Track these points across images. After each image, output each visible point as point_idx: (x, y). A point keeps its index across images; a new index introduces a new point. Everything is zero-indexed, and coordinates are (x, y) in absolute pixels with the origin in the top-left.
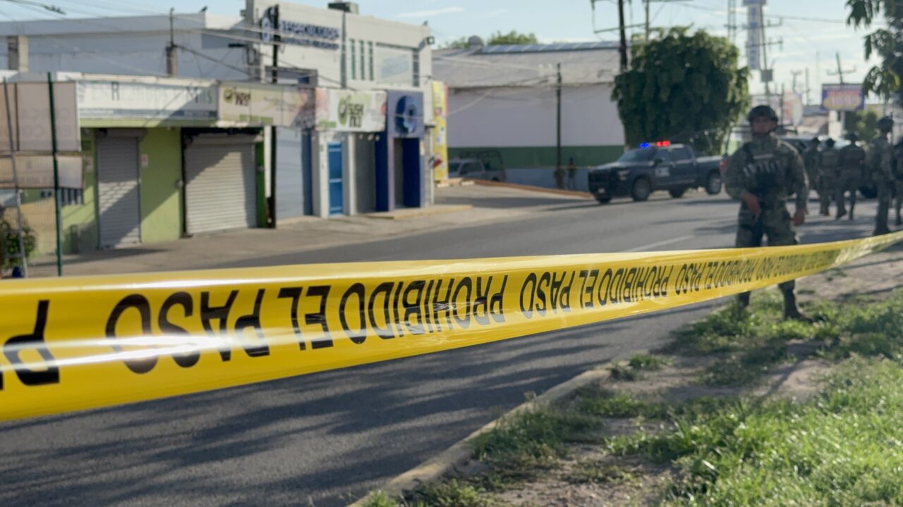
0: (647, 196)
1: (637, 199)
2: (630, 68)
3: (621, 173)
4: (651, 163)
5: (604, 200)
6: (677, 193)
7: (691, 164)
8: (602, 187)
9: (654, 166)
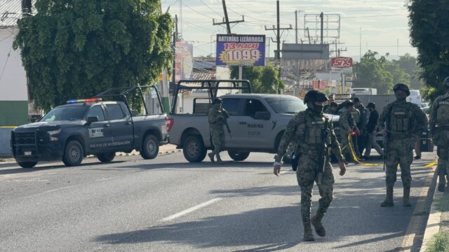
0: (81, 160)
1: (68, 164)
2: (35, 12)
3: (51, 133)
4: (84, 122)
5: (28, 165)
6: (106, 157)
7: (126, 123)
8: (28, 149)
9: (88, 125)
